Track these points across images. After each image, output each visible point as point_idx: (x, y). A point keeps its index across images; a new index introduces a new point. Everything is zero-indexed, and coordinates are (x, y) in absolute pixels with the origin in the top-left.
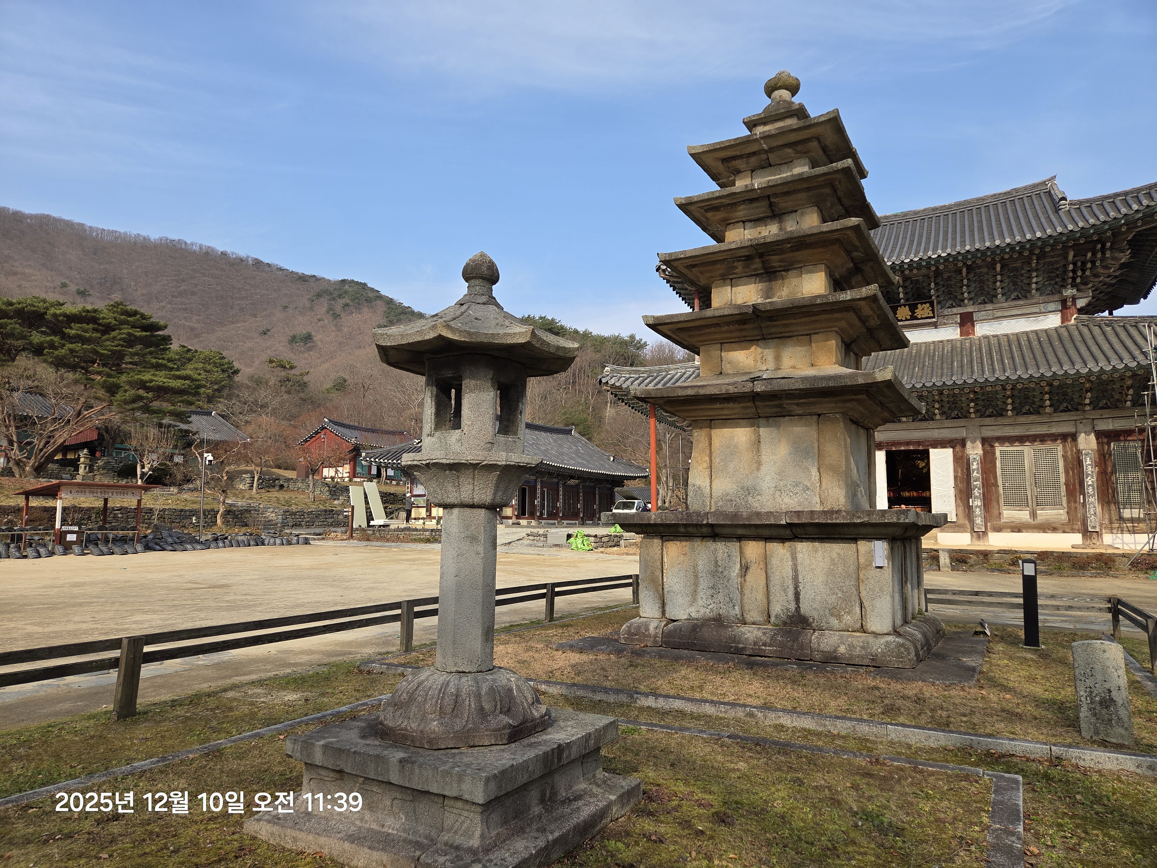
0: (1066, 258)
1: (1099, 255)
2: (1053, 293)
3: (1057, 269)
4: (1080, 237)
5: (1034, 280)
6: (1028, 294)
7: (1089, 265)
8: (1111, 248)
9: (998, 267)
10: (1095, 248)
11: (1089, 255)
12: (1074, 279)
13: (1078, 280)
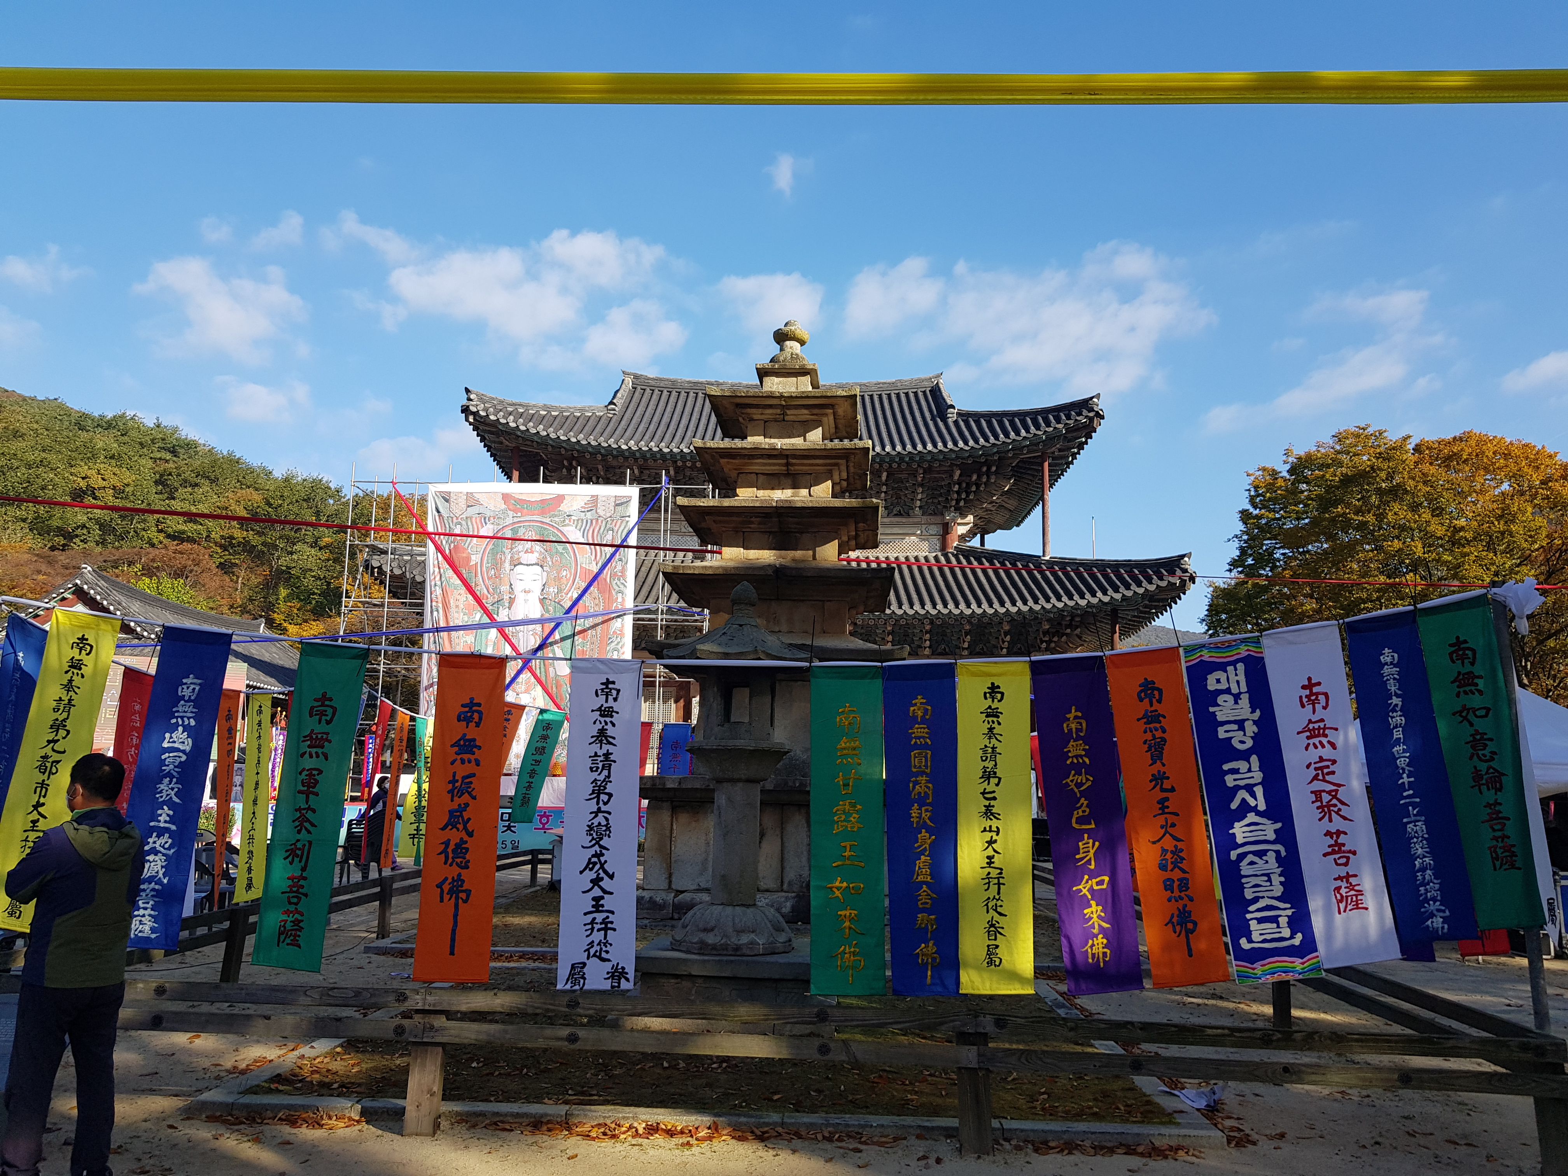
0: (951, 476)
1: (984, 479)
2: (935, 514)
3: (942, 487)
4: (969, 457)
5: (920, 496)
6: (911, 511)
7: (974, 488)
8: (996, 472)
9: (884, 476)
10: (980, 469)
11: (975, 477)
12: (958, 501)
13: (962, 503)
